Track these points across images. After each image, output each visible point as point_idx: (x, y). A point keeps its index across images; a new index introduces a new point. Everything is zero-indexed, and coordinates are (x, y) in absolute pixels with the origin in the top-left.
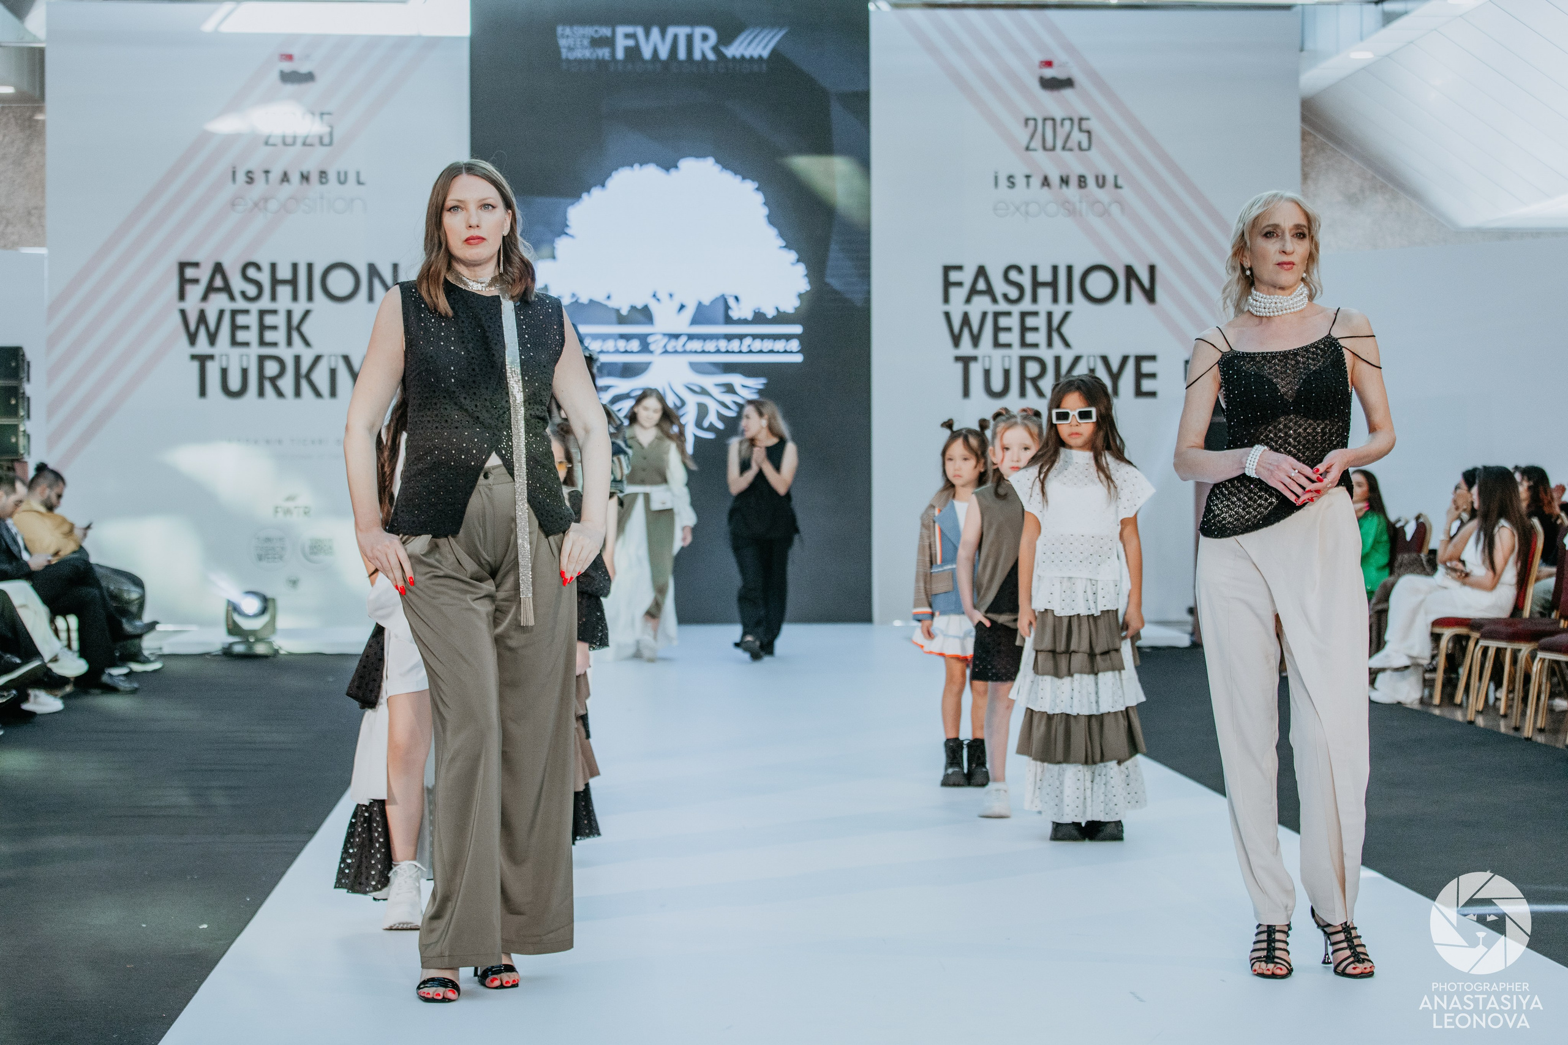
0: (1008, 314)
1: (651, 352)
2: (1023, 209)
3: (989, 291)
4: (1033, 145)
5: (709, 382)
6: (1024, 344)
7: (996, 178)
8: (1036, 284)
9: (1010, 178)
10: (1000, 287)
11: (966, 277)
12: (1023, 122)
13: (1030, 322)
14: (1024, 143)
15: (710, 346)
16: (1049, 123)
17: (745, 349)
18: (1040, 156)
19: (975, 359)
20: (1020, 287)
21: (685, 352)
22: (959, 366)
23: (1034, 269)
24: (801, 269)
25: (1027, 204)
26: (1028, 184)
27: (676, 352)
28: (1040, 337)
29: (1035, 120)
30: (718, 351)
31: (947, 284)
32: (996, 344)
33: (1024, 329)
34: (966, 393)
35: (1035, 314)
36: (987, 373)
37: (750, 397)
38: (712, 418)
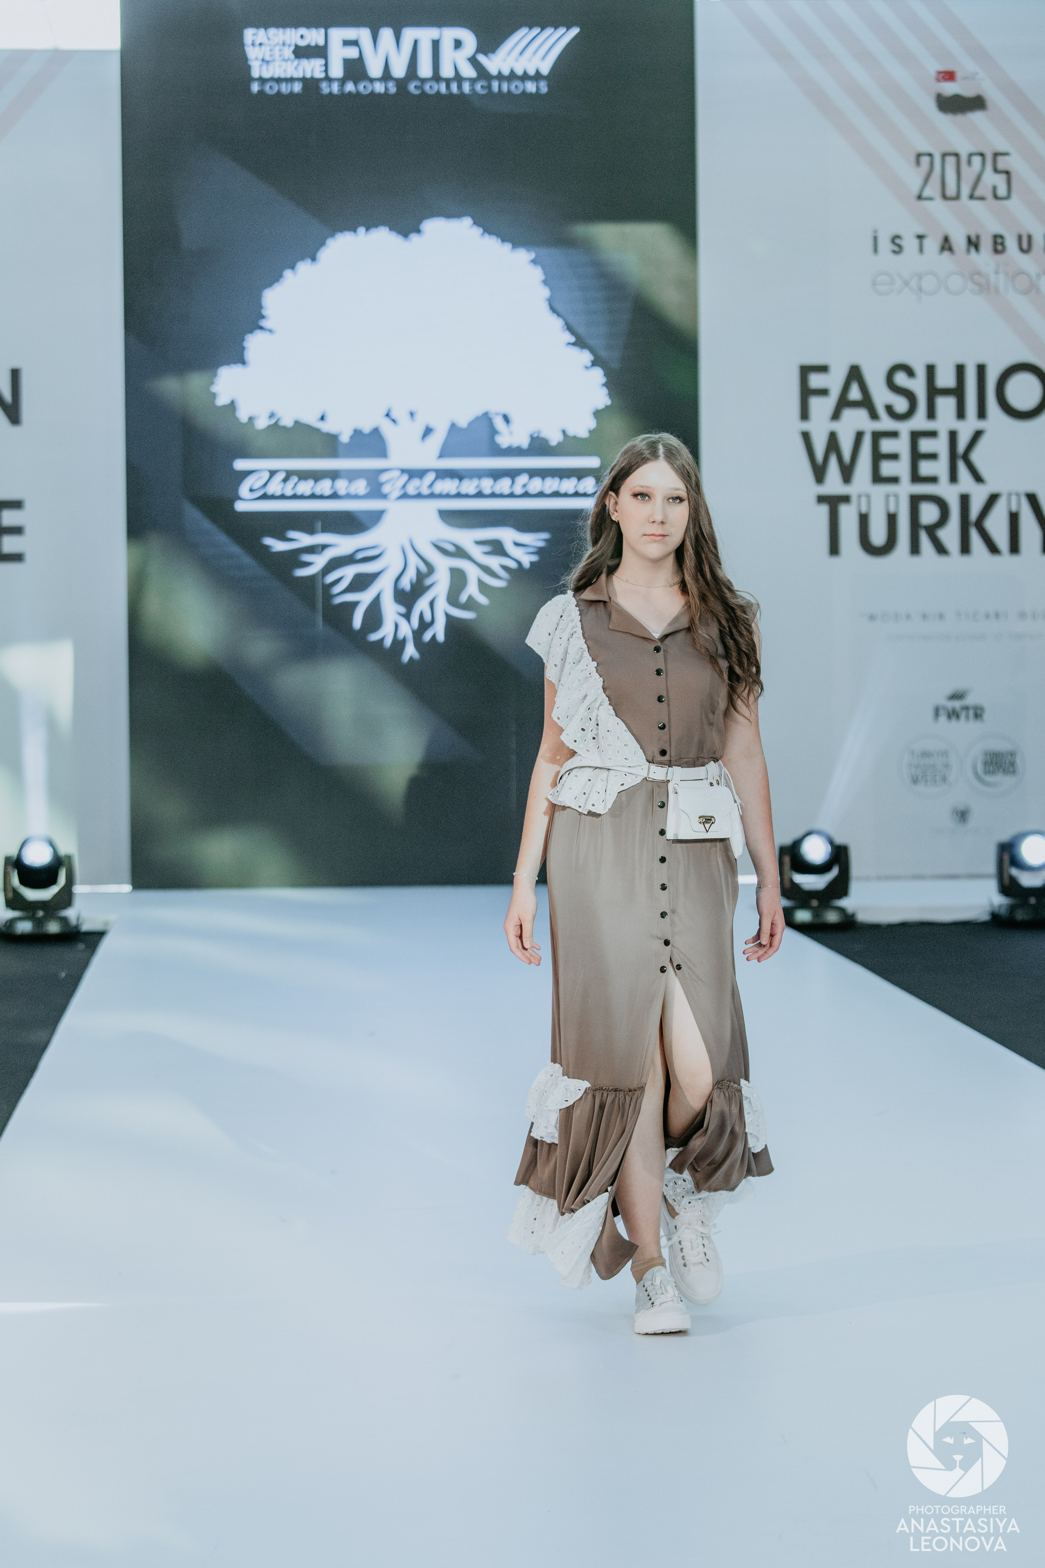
0: (894, 434)
1: (385, 497)
2: (914, 283)
3: (867, 403)
4: (927, 193)
5: (467, 538)
6: (916, 478)
7: (875, 239)
8: (933, 392)
9: (895, 239)
10: (881, 396)
11: (834, 381)
12: (913, 159)
13: (925, 446)
14: (915, 189)
15: (469, 487)
16: (951, 161)
17: (518, 490)
18: (937, 207)
19: (846, 499)
20: (911, 396)
21: (432, 496)
22: (824, 510)
23: (931, 370)
24: (598, 375)
25: (920, 277)
26: (921, 250)
27: (419, 496)
28: (939, 468)
29: (930, 155)
30: (480, 495)
31: (806, 393)
32: (877, 478)
33: (916, 456)
34: (834, 549)
35: (933, 434)
36: (864, 520)
37: (527, 559)
38: (472, 590)
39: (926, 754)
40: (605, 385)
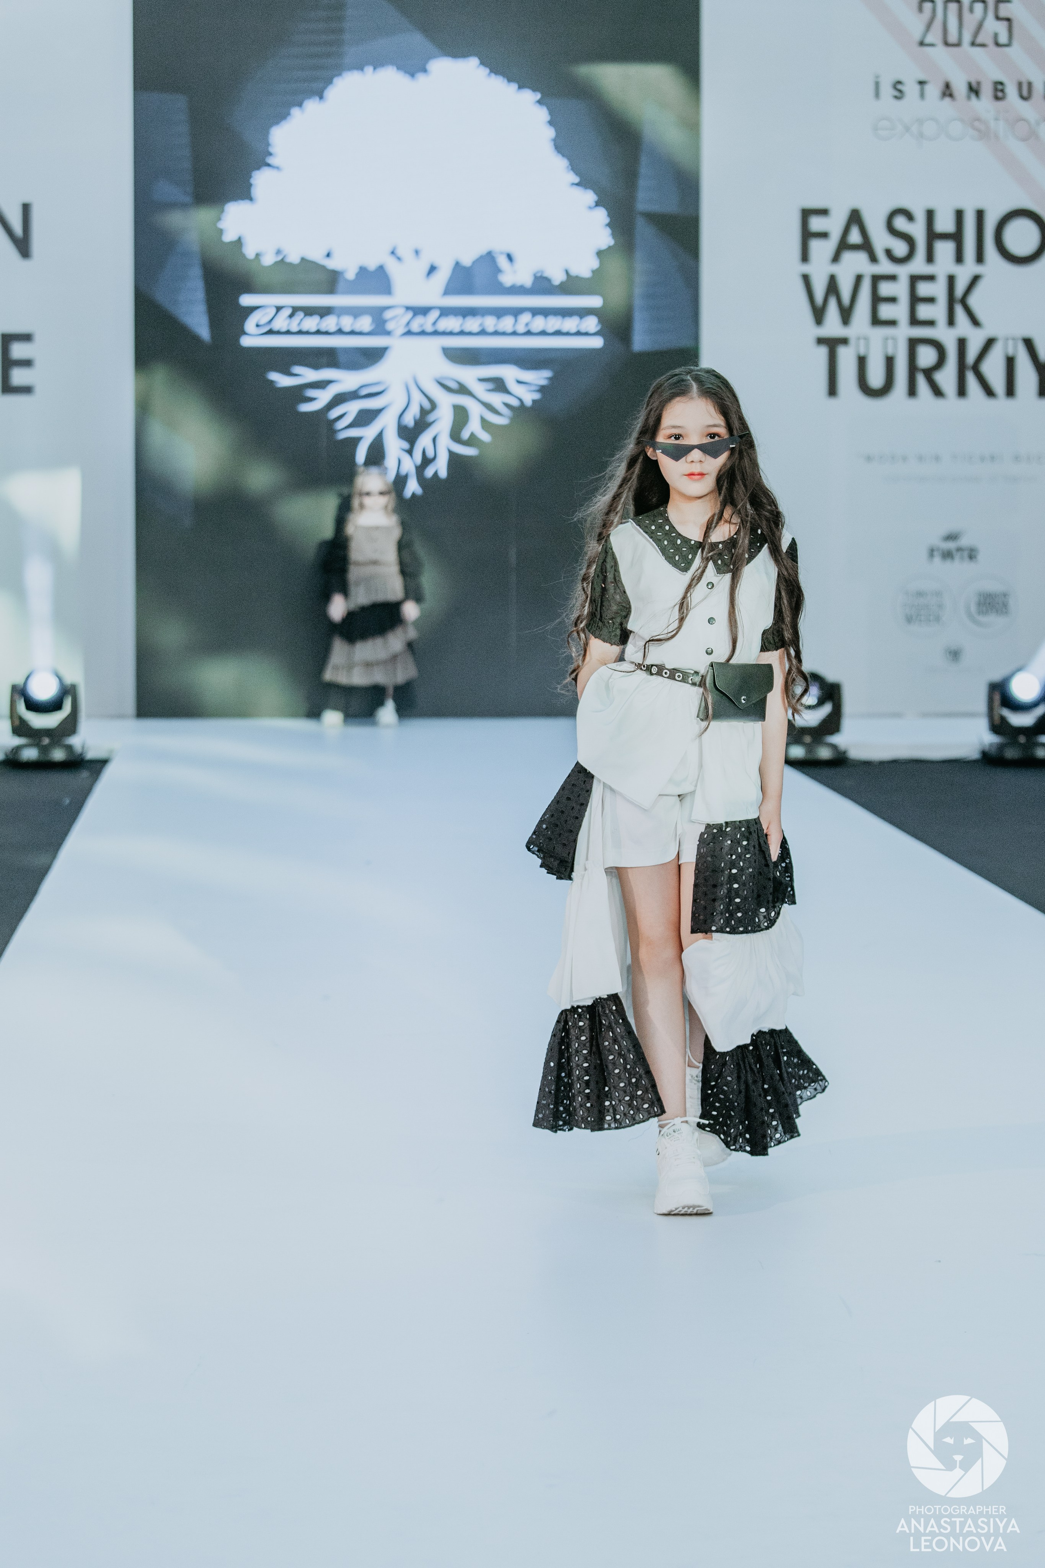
0: (893, 278)
1: (388, 333)
2: (914, 128)
3: (866, 246)
4: (929, 39)
5: (469, 375)
6: (914, 321)
7: (877, 84)
8: (933, 236)
9: (897, 85)
10: (881, 240)
11: (834, 225)
12: (916, 5)
13: (924, 289)
14: (917, 36)
15: (472, 324)
16: (953, 7)
17: (521, 329)
18: (939, 53)
19: (844, 341)
20: (909, 240)
21: (436, 333)
22: (823, 351)
23: (930, 215)
24: (601, 216)
25: (920, 122)
26: (922, 95)
27: (423, 333)
28: (937, 311)
29: (933, 2)
30: (483, 332)
31: (807, 235)
32: (876, 321)
33: (915, 300)
34: (832, 390)
35: (931, 278)
36: (862, 361)
37: (529, 397)
38: (474, 427)
39: (920, 594)
40: (609, 225)
